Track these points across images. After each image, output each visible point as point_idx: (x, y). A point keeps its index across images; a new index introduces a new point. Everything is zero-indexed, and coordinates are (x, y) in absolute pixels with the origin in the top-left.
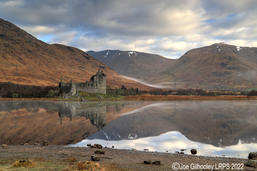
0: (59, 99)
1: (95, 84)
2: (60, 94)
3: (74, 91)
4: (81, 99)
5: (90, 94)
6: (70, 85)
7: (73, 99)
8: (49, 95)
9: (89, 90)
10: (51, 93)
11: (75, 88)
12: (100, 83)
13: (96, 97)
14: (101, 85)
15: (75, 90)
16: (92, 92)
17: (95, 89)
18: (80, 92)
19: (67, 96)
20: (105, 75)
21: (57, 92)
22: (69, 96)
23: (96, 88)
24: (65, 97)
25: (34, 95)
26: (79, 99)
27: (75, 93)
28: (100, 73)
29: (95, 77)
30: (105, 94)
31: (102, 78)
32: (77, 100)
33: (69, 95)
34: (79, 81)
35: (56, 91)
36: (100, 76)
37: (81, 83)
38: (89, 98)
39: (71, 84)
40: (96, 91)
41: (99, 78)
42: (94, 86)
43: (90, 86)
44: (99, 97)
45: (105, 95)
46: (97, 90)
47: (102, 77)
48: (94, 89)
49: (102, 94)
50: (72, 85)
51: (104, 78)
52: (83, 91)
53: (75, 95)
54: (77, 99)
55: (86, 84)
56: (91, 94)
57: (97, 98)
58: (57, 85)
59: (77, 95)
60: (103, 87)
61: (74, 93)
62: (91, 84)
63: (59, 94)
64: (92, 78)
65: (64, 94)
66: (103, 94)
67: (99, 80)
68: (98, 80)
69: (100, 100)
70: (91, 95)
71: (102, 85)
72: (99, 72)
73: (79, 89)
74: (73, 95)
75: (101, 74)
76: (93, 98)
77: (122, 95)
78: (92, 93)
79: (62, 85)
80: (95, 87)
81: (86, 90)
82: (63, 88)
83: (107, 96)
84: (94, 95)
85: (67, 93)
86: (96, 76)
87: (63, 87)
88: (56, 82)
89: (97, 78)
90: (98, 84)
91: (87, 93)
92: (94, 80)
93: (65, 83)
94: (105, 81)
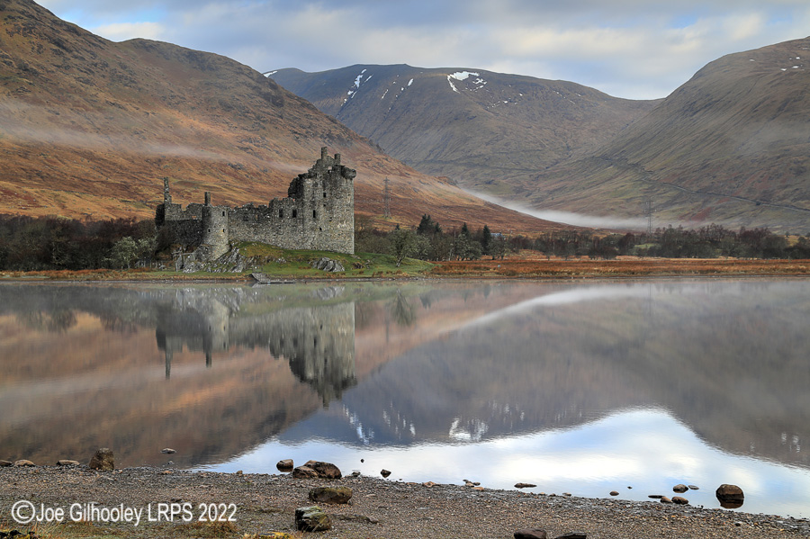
0: (159, 275)
1: (308, 212)
2: (162, 255)
3: (219, 239)
4: (251, 276)
5: (286, 252)
6: (203, 217)
7: (218, 274)
8: (114, 257)
9: (286, 238)
10: (124, 250)
11: (224, 227)
12: (329, 207)
13: (312, 265)
14: (332, 213)
15: (222, 235)
16: (298, 243)
17: (307, 233)
18: (245, 243)
19: (190, 261)
20: (350, 170)
21: (151, 243)
22: (200, 260)
23: (312, 229)
24: (182, 267)
25: (51, 259)
26: (240, 274)
27: (225, 250)
28: (327, 166)
29: (309, 182)
30: (352, 252)
31: (335, 185)
32: (234, 280)
33: (199, 258)
34: (241, 197)
35: (144, 242)
36: (328, 177)
37: (250, 207)
38: (284, 271)
39: (206, 213)
40: (311, 240)
41: (324, 187)
42: (303, 219)
43: (288, 219)
44: (326, 264)
45: (349, 255)
46: (315, 235)
47: (336, 181)
48: (304, 230)
49: (336, 252)
50: (210, 215)
51: (344, 184)
52: (258, 243)
53: (224, 256)
54: (235, 274)
55: (270, 210)
56: (291, 252)
57: (317, 271)
58: (149, 214)
59: (235, 256)
60: (342, 222)
61: (220, 248)
62: (290, 212)
63: (157, 252)
64: (297, 187)
65: (178, 253)
66: (341, 251)
67: (325, 196)
68: (319, 196)
69: (329, 276)
70: (289, 256)
71: (338, 214)
72: (325, 158)
73: (243, 232)
74: (217, 256)
75: (334, 169)
76: (299, 271)
77: (421, 256)
78: (297, 248)
79: (167, 214)
80: (309, 223)
81: (271, 238)
82: (174, 228)
83: (357, 259)
84: (306, 259)
85: (189, 249)
86: (310, 177)
87: (173, 222)
88: (145, 203)
89: (316, 185)
90: (321, 210)
91: (277, 248)
92: (303, 195)
93: (184, 209)
94: (349, 199)
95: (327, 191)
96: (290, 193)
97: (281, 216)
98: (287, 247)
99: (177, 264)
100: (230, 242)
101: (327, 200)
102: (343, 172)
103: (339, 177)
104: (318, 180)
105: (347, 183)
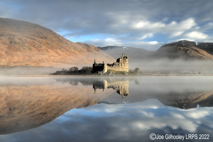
1: (120, 65)
2: (95, 72)
9: (116, 69)
11: (107, 67)
12: (124, 64)
16: (119, 70)
17: (120, 68)
18: (110, 70)
23: (121, 68)
27: (107, 71)
29: (120, 59)
30: (128, 72)
33: (102, 72)
39: (103, 65)
40: (121, 70)
41: (123, 60)
44: (124, 74)
52: (112, 70)
55: (114, 64)
56: (118, 71)
66: (126, 71)
68: (122, 62)
71: (126, 65)
73: (110, 68)
74: (105, 72)
75: (125, 57)
78: (119, 71)
80: (121, 66)
81: (114, 69)
83: (129, 73)
87: (96, 67)
90: (123, 64)
92: (119, 62)
93: (98, 64)
94: (127, 62)
95: (124, 61)
96: (117, 61)
97: (116, 65)
99: (99, 73)
100: (107, 70)
101: (124, 62)
102: (127, 58)
103: (126, 59)
104: (122, 59)
105: (127, 60)
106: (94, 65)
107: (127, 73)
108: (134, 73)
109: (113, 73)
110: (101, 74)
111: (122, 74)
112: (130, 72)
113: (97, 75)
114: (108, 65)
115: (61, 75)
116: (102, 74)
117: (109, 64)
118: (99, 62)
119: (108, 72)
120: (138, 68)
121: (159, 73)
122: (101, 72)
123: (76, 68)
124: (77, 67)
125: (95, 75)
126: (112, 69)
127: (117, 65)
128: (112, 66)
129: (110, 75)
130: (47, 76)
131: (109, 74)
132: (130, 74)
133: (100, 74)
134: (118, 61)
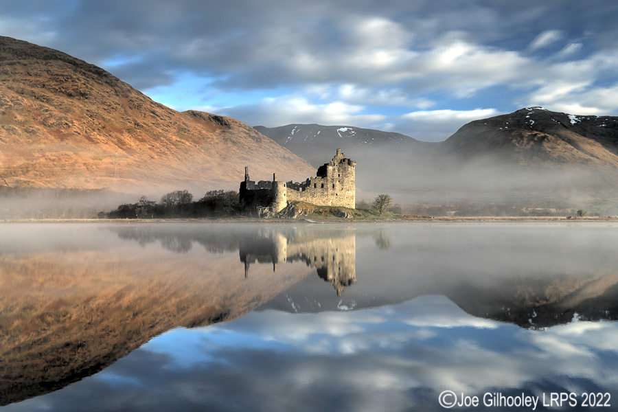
1: (330, 185)
3: (284, 198)
5: (318, 207)
6: (273, 187)
9: (315, 198)
11: (285, 192)
12: (341, 182)
14: (343, 185)
16: (324, 202)
17: (329, 196)
18: (296, 203)
19: (266, 212)
20: (353, 162)
23: (332, 194)
27: (285, 205)
28: (340, 159)
29: (330, 168)
30: (354, 207)
31: (345, 169)
33: (271, 210)
36: (341, 165)
39: (274, 184)
40: (331, 201)
41: (339, 171)
42: (327, 189)
43: (319, 189)
44: (342, 214)
45: (352, 209)
46: (334, 198)
47: (345, 167)
48: (327, 195)
49: (347, 208)
50: (276, 186)
51: (349, 169)
52: (303, 202)
53: (285, 209)
55: (308, 184)
56: (321, 207)
59: (291, 209)
60: (348, 190)
61: (283, 205)
65: (258, 207)
66: (349, 207)
67: (339, 176)
68: (336, 175)
69: (346, 220)
71: (346, 186)
72: (339, 155)
73: (295, 196)
74: (281, 209)
75: (344, 161)
78: (324, 205)
79: (248, 187)
80: (330, 191)
81: (310, 200)
83: (357, 212)
84: (330, 211)
85: (265, 205)
86: (331, 165)
87: (252, 191)
89: (334, 170)
90: (337, 184)
91: (313, 205)
92: (326, 176)
93: (256, 183)
94: (353, 178)
95: (341, 174)
96: (318, 174)
97: (315, 187)
98: (318, 205)
99: (260, 213)
100: (288, 202)
101: (341, 178)
102: (349, 163)
103: (347, 166)
104: (335, 167)
105: (351, 169)
106: (243, 185)
107: (350, 211)
108: (375, 214)
109: (306, 213)
110: (266, 214)
111: (334, 214)
112: (359, 210)
113: (254, 219)
114: (291, 185)
115: (136, 218)
116: (271, 215)
117: (294, 183)
118: (259, 175)
119: (289, 209)
120: (386, 197)
121: (454, 212)
122: (267, 210)
123: (186, 196)
124: (189, 192)
125: (246, 219)
126: (302, 199)
127: (319, 185)
128: (304, 190)
129: (295, 217)
130: (87, 222)
131: (294, 215)
132: (360, 215)
133: (263, 215)
134: (322, 172)
